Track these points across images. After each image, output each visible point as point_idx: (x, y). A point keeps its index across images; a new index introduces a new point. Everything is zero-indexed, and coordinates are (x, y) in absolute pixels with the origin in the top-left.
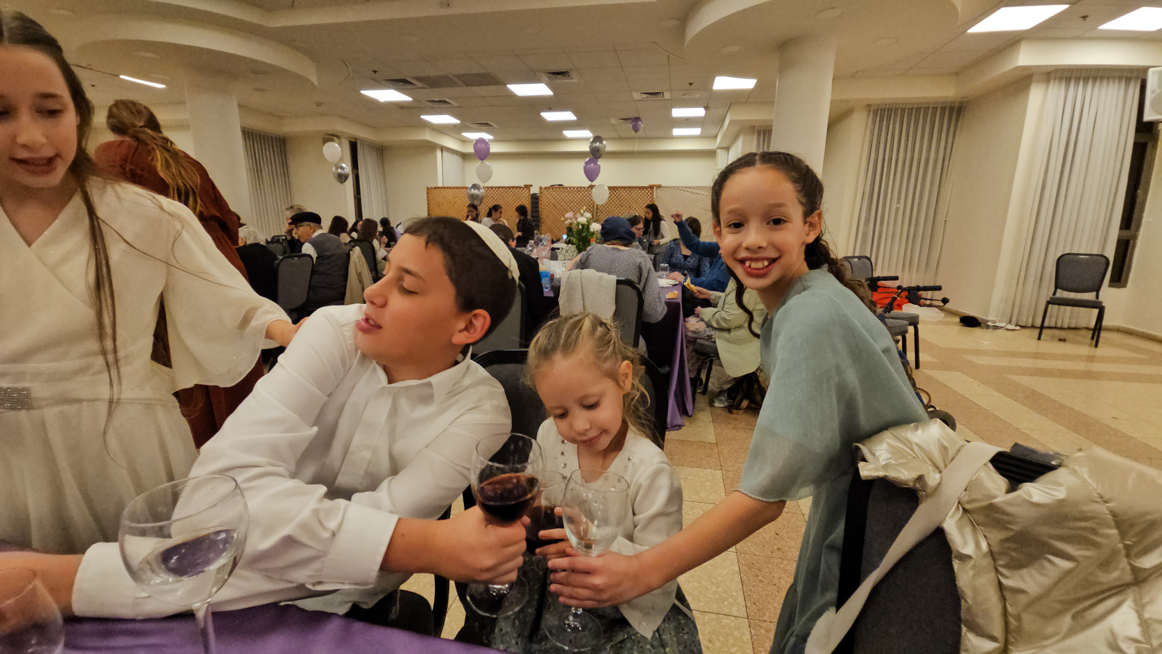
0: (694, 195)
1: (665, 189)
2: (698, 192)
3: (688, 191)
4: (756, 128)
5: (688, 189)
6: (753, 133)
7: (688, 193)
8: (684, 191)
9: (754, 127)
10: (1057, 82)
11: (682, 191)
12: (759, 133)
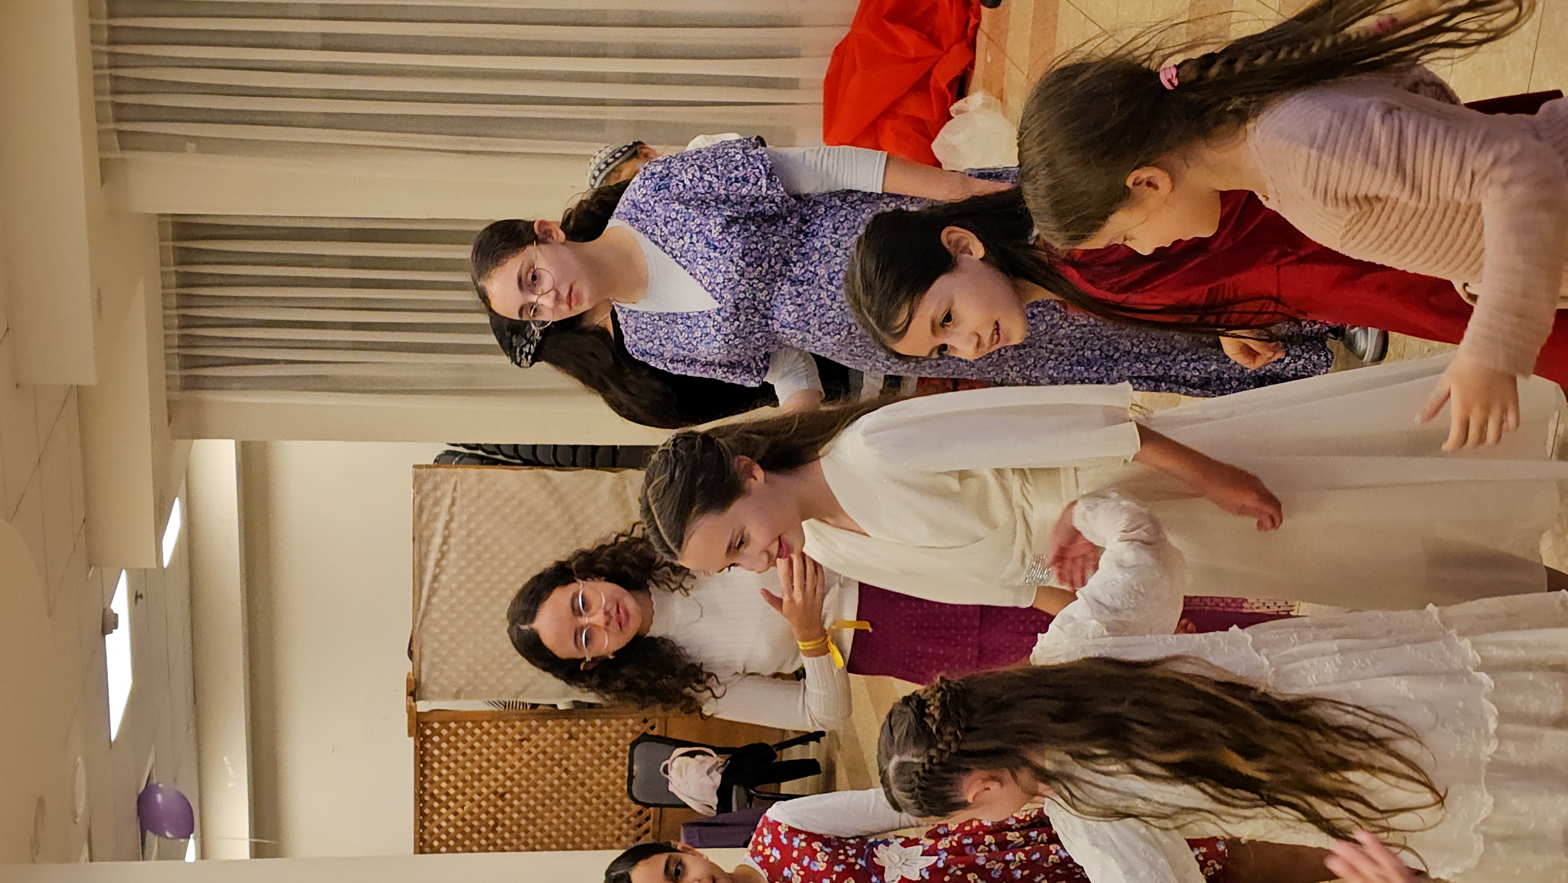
0: (452, 556)
1: (424, 666)
2: (437, 540)
3: (435, 578)
4: (176, 395)
5: (428, 578)
7: (443, 578)
8: (433, 592)
9: (171, 405)
11: (435, 600)
12: (192, 384)
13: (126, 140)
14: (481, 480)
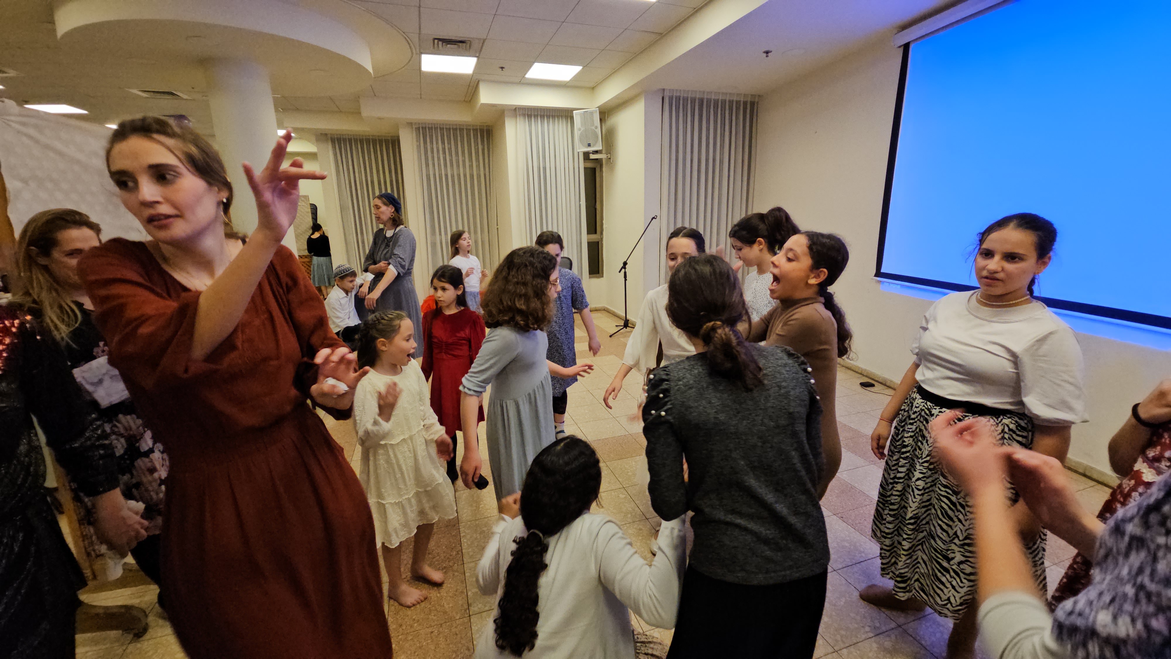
4: (329, 136)
6: (327, 140)
9: (326, 134)
10: (522, 118)
12: (333, 141)
13: (418, 129)
14: (308, 212)
